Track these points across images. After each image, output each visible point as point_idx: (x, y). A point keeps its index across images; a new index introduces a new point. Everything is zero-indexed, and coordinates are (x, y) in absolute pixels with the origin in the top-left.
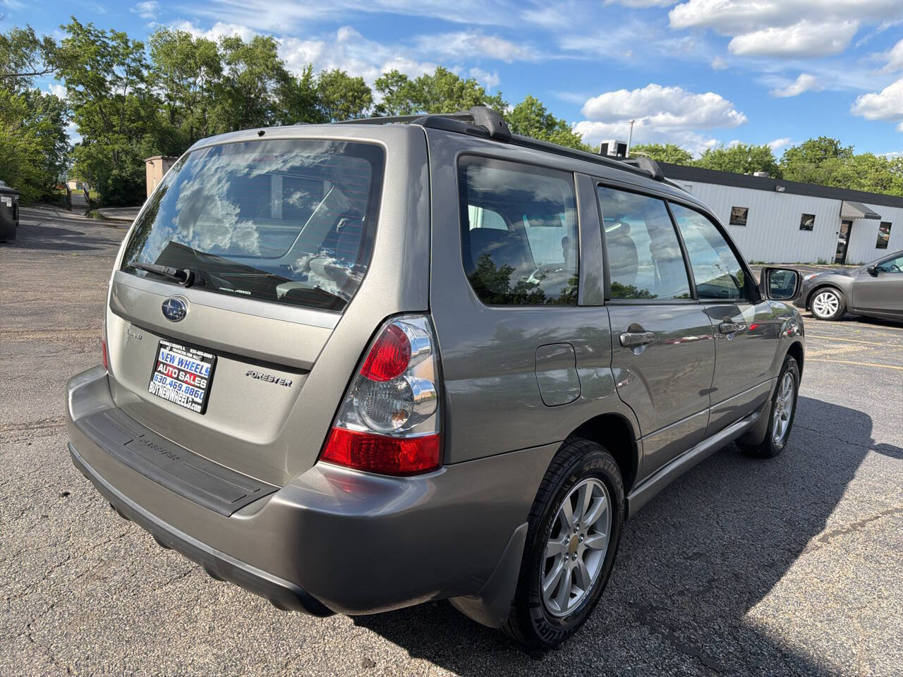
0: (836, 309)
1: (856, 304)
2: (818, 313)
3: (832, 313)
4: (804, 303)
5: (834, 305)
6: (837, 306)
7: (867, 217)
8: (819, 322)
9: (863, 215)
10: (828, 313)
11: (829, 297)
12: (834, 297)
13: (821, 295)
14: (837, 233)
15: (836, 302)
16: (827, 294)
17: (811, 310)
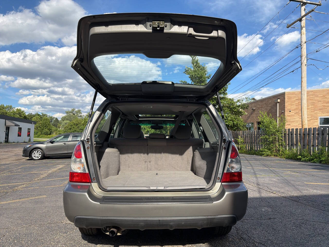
0: (41, 156)
1: (47, 153)
2: (35, 158)
3: (39, 157)
4: (29, 155)
5: (40, 154)
6: (41, 154)
7: (15, 126)
8: (35, 161)
9: (14, 125)
10: (38, 157)
11: (38, 152)
12: (39, 152)
13: (35, 152)
14: (5, 131)
15: (40, 153)
16: (37, 151)
17: (32, 157)
